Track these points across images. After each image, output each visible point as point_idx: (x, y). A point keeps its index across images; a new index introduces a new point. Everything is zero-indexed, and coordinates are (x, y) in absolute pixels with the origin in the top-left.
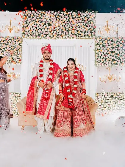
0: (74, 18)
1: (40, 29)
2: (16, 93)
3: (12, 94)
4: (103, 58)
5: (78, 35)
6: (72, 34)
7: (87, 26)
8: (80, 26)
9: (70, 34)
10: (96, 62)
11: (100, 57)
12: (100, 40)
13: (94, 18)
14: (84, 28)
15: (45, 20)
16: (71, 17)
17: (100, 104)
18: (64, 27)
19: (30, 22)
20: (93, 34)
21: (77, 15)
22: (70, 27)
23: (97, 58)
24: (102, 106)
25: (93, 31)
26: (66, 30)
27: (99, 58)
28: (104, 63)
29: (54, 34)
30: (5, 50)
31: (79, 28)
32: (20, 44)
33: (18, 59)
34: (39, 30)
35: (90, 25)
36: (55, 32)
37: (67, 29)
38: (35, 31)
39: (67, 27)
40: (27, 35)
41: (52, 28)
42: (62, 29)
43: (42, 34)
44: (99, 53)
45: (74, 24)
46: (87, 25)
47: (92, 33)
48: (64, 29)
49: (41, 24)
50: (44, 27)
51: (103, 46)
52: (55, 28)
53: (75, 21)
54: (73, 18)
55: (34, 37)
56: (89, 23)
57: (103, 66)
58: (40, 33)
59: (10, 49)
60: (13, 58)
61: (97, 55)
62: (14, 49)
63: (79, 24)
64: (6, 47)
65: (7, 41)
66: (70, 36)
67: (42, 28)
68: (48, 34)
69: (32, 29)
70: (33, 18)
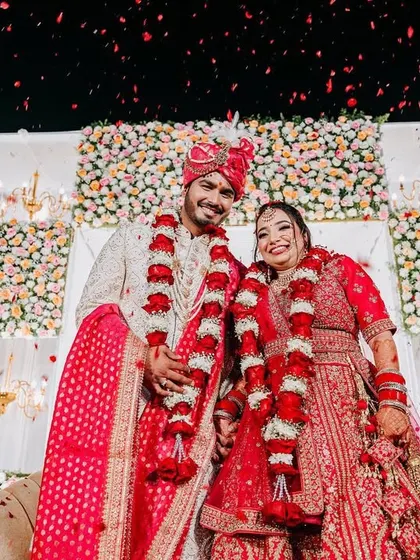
0: (293, 143)
1: (148, 187)
2: (19, 476)
5: (311, 205)
7: (349, 171)
8: (317, 172)
10: (407, 315)
13: (377, 139)
14: (338, 178)
15: (173, 155)
16: (280, 141)
18: (249, 178)
19: (110, 162)
20: (377, 199)
21: (302, 132)
22: (278, 176)
23: (408, 296)
25: (377, 189)
26: (258, 188)
31: (315, 178)
32: (60, 248)
33: (46, 313)
34: (143, 190)
35: (361, 165)
37: (264, 186)
38: (130, 196)
39: (262, 178)
40: (95, 212)
43: (159, 205)
44: (416, 275)
45: (293, 166)
46: (346, 165)
47: (372, 197)
48: (250, 184)
49: (153, 168)
50: (168, 180)
53: (295, 154)
54: (286, 143)
55: (124, 219)
56: (357, 157)
58: (147, 205)
59: (18, 269)
60: (23, 310)
61: (406, 284)
62: (31, 270)
63: (314, 165)
65: (7, 237)
67: (157, 184)
69: (116, 189)
70: (122, 148)
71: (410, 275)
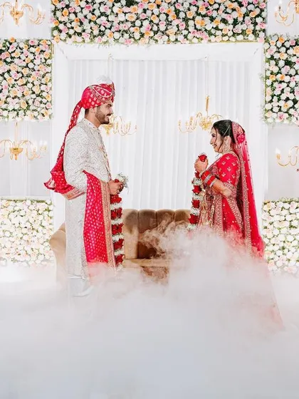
1: (102, 14)
2: (38, 202)
3: (29, 202)
4: (287, 99)
5: (213, 31)
6: (197, 30)
7: (241, 5)
8: (220, 4)
9: (191, 29)
10: (267, 111)
11: (279, 96)
12: (279, 44)
14: (234, 10)
17: (276, 232)
18: (173, 8)
20: (258, 28)
22: (192, 8)
23: (269, 98)
24: (282, 238)
25: (259, 20)
26: (178, 18)
27: (275, 98)
28: (290, 115)
29: (143, 30)
30: (5, 79)
31: (217, 10)
32: (46, 60)
33: (42, 105)
34: (99, 17)
36: (146, 23)
37: (182, 15)
38: (90, 21)
39: (181, 9)
40: (67, 34)
41: (140, 11)
42: (167, 15)
43: (110, 29)
44: (276, 84)
47: (255, 26)
48: (172, 14)
50: (116, 9)
51: (288, 63)
52: (148, 11)
55: (87, 40)
57: (286, 122)
58: (102, 29)
59: (20, 75)
60: (28, 103)
61: (269, 89)
62: (29, 76)
64: (9, 71)
65: (10, 51)
66: (190, 36)
67: (108, 12)
68: (126, 29)
69: (80, 16)
71: (272, 84)
